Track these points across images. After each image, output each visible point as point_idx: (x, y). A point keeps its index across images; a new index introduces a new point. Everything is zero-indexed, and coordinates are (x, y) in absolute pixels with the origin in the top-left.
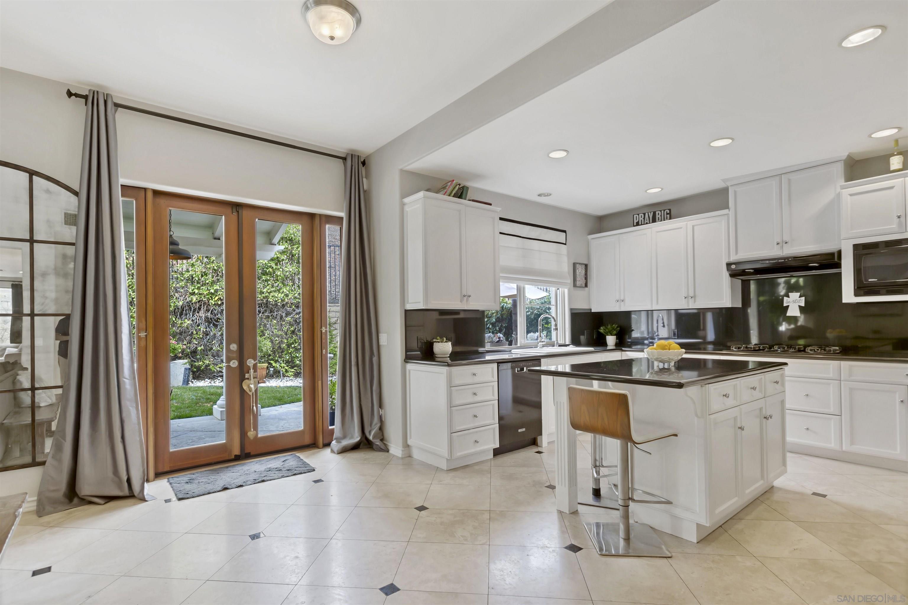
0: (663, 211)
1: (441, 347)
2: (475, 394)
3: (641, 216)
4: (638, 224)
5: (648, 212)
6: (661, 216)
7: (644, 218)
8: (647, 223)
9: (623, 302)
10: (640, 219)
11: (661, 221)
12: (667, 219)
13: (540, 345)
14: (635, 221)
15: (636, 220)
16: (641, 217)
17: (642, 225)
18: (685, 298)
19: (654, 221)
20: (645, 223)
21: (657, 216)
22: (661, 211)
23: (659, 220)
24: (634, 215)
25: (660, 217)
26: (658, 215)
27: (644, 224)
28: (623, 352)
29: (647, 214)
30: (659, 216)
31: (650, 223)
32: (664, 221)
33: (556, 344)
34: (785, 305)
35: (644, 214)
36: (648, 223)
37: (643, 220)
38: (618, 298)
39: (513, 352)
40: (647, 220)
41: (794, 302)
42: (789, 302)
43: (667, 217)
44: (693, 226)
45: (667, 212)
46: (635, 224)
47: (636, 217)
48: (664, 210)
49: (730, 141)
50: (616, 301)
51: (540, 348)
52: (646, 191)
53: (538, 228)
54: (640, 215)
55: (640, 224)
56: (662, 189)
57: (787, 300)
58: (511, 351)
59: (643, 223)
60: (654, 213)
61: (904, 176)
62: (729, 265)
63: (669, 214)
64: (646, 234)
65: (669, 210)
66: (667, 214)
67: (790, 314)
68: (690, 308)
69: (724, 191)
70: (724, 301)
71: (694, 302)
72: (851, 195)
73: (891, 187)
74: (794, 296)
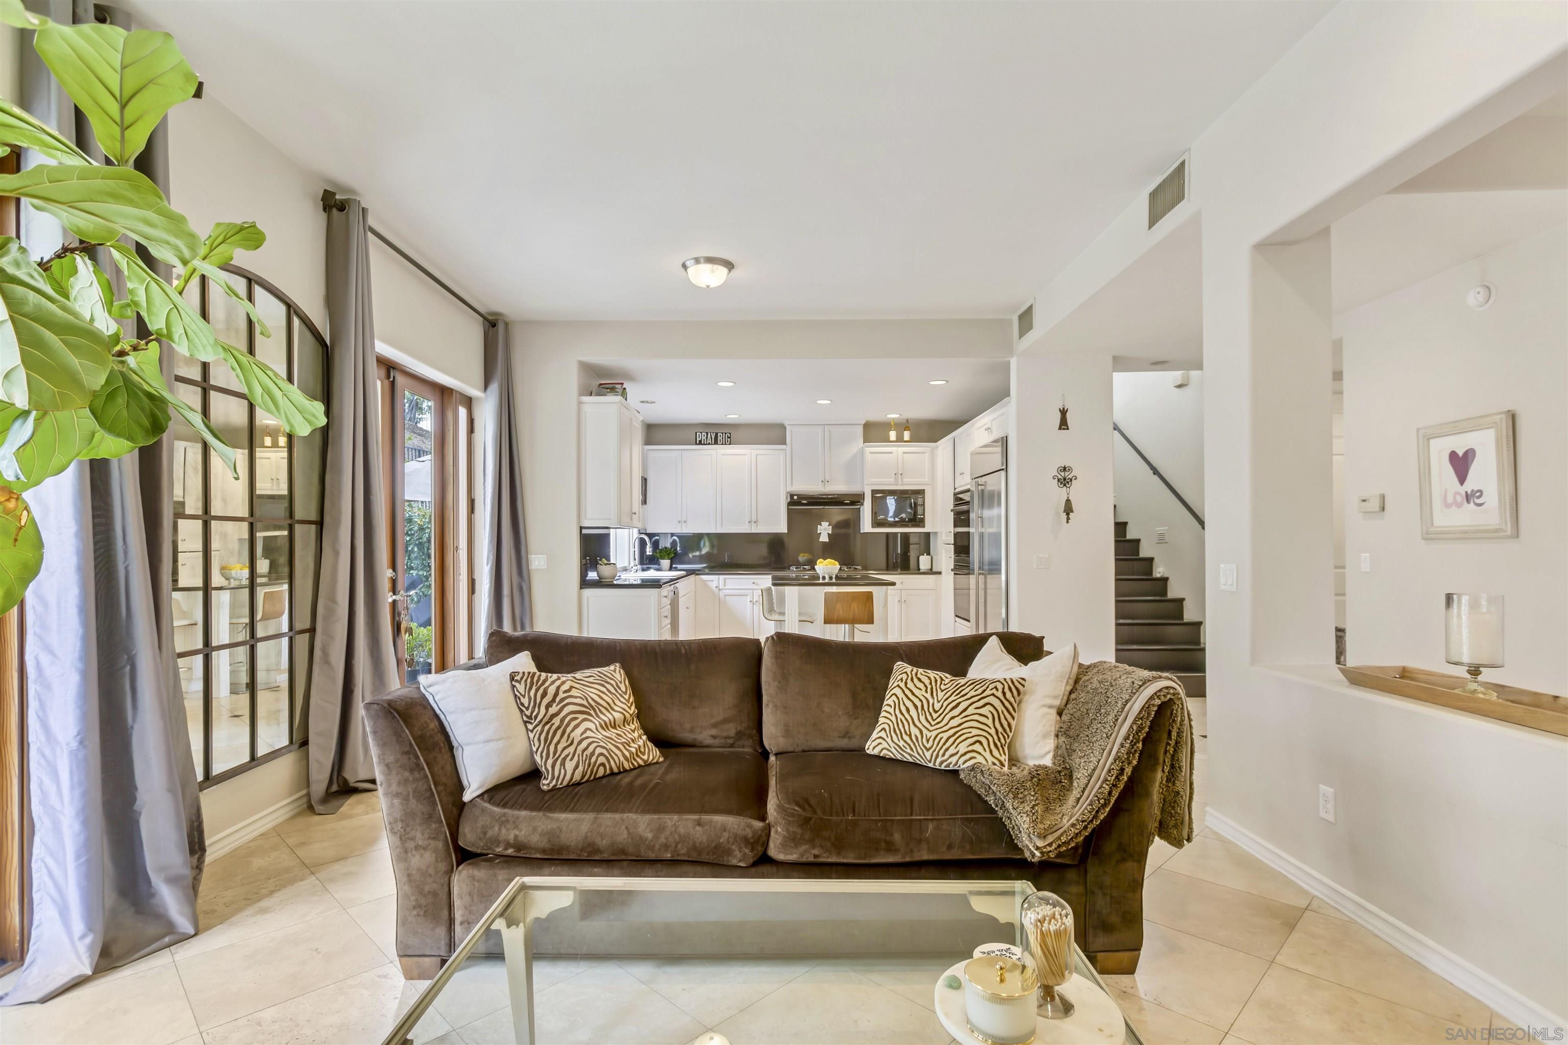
0: (724, 435)
4: (700, 443)
5: (711, 431)
7: (707, 438)
8: (709, 444)
10: (703, 438)
11: (722, 445)
12: (728, 443)
14: (698, 439)
17: (704, 445)
18: (749, 522)
19: (716, 443)
20: (707, 443)
21: (719, 438)
22: (722, 433)
23: (720, 443)
25: (722, 440)
27: (706, 445)
29: (709, 434)
30: (721, 438)
31: (712, 445)
32: (726, 446)
34: (818, 533)
35: (707, 433)
36: (711, 443)
37: (705, 440)
38: (679, 519)
40: (709, 441)
41: (825, 529)
42: (821, 531)
43: (727, 441)
45: (728, 435)
46: (698, 442)
48: (726, 433)
50: (678, 522)
54: (703, 434)
55: (703, 443)
57: (820, 529)
60: (717, 434)
61: (898, 446)
62: (792, 496)
63: (730, 438)
64: (711, 455)
65: (730, 434)
66: (728, 437)
67: (821, 540)
68: (753, 532)
69: (782, 427)
70: (782, 527)
71: (757, 526)
72: (871, 453)
73: (891, 453)
74: (825, 524)
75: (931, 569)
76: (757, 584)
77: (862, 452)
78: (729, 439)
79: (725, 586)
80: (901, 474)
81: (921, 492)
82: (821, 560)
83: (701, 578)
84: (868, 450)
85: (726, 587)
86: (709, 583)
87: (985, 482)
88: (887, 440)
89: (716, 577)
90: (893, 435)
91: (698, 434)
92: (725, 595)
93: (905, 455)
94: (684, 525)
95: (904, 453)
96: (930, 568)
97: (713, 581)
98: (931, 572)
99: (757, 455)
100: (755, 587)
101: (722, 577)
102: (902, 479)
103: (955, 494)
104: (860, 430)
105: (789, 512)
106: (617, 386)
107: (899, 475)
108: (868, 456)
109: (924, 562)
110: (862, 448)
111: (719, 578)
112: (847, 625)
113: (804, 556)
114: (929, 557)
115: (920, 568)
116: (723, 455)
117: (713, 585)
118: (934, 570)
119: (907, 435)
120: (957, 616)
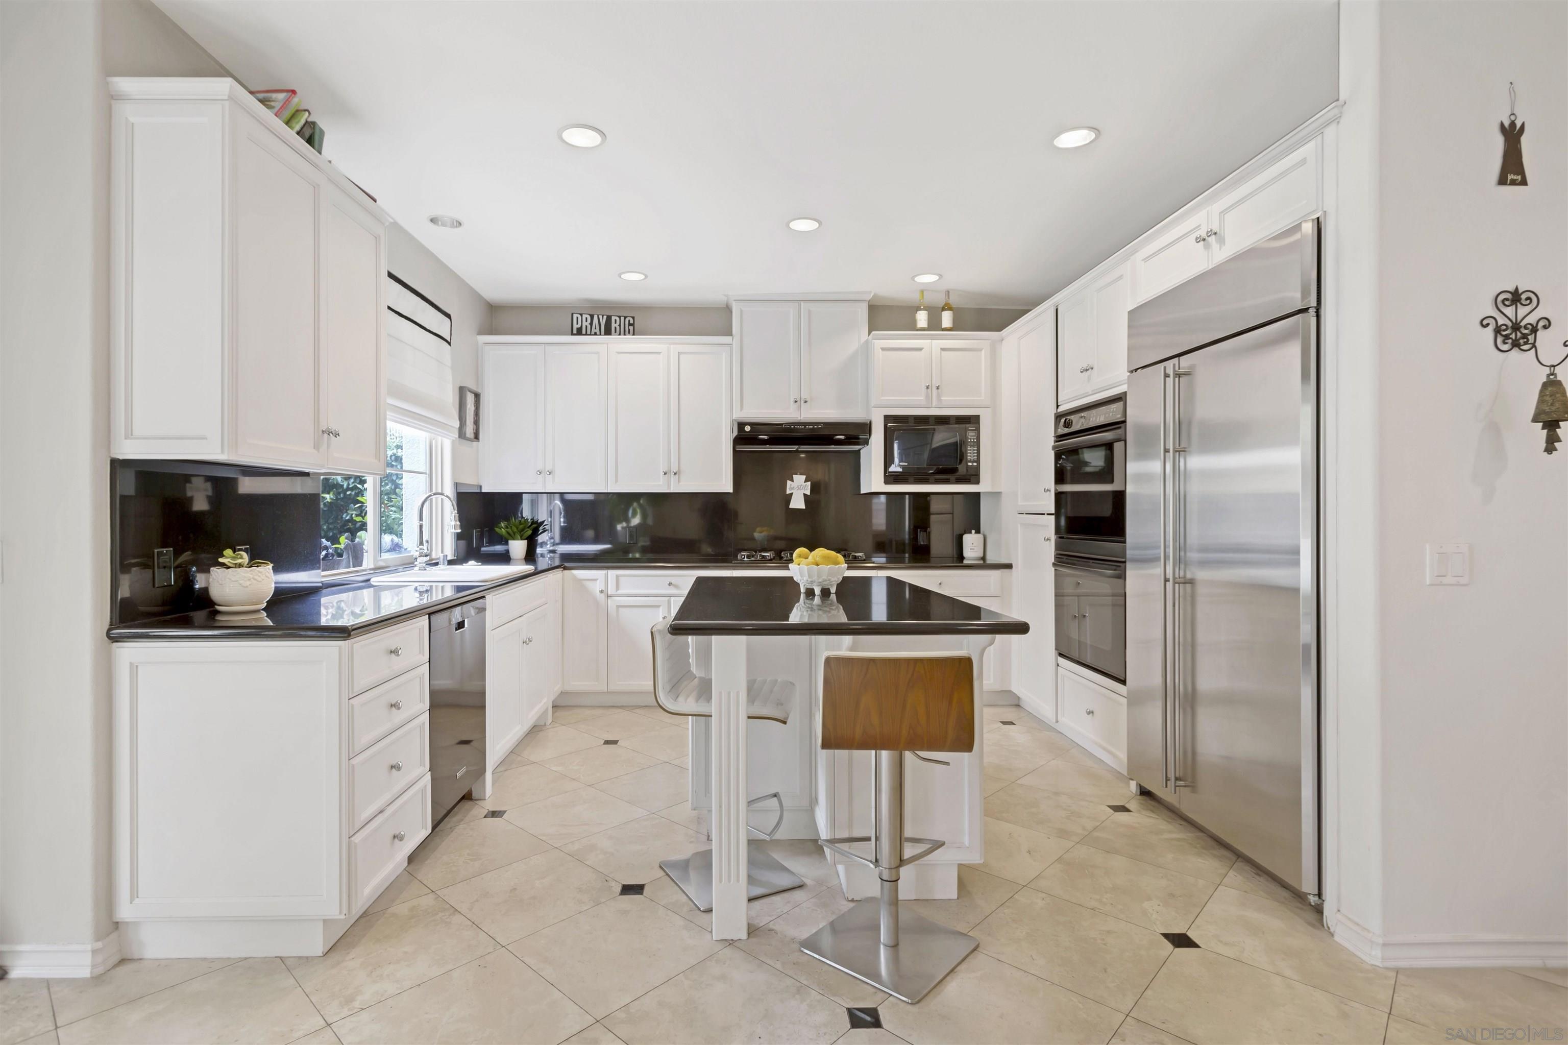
0: (622, 318)
1: (249, 580)
2: (395, 706)
3: (586, 318)
4: (579, 332)
5: (598, 314)
6: (620, 325)
7: (591, 324)
8: (595, 334)
9: (551, 476)
10: (585, 324)
11: (620, 335)
12: (629, 333)
13: (420, 563)
14: (575, 326)
15: (577, 324)
16: (586, 321)
17: (586, 334)
18: (665, 474)
19: (608, 332)
20: (593, 333)
21: (613, 325)
22: (620, 317)
23: (616, 332)
24: (572, 314)
25: (619, 327)
26: (616, 323)
27: (591, 335)
28: (566, 572)
29: (596, 317)
30: (617, 326)
31: (600, 335)
32: (625, 336)
33: (443, 560)
34: (788, 492)
35: (592, 317)
36: (598, 333)
37: (589, 327)
38: (540, 467)
39: (375, 582)
40: (596, 329)
41: (799, 488)
42: (793, 488)
43: (629, 330)
44: (679, 352)
45: (629, 321)
46: (575, 331)
47: (577, 318)
48: (625, 318)
49: (816, 225)
50: (538, 473)
51: (420, 570)
52: (620, 276)
53: (412, 294)
54: (584, 316)
55: (584, 332)
56: (646, 277)
57: (791, 485)
58: (368, 580)
59: (589, 333)
60: (609, 319)
61: (933, 338)
62: (741, 425)
63: (633, 325)
64: (597, 353)
65: (633, 318)
66: (630, 324)
67: (793, 505)
68: (672, 491)
69: (727, 310)
70: (724, 484)
71: (679, 481)
72: (883, 349)
73: (920, 349)
74: (799, 479)
75: (983, 558)
76: (676, 587)
77: (866, 348)
78: (631, 328)
79: (618, 588)
80: (938, 388)
81: (972, 421)
82: (802, 550)
83: (574, 576)
84: (879, 344)
85: (619, 592)
86: (589, 585)
87: (1193, 367)
88: (912, 326)
89: (603, 572)
90: (922, 318)
91: (575, 316)
92: (618, 607)
93: (944, 353)
94: (549, 478)
95: (943, 349)
96: (982, 555)
97: (596, 580)
98: (983, 564)
99: (679, 353)
100: (672, 591)
101: (612, 573)
102: (939, 396)
103: (1058, 417)
104: (862, 313)
105: (737, 456)
106: (274, 95)
107: (934, 389)
108: (879, 355)
109: (972, 545)
110: (867, 342)
111: (607, 576)
112: (885, 754)
113: (761, 532)
114: (980, 536)
115: (965, 554)
116: (618, 353)
117: (597, 587)
118: (991, 559)
119: (947, 319)
120: (1061, 655)
